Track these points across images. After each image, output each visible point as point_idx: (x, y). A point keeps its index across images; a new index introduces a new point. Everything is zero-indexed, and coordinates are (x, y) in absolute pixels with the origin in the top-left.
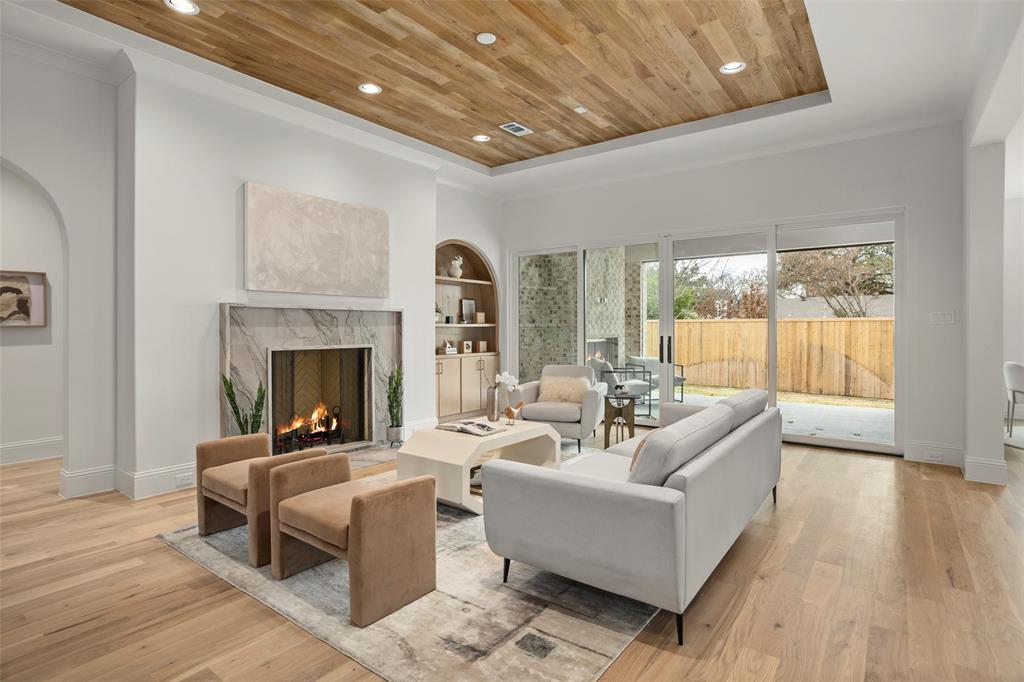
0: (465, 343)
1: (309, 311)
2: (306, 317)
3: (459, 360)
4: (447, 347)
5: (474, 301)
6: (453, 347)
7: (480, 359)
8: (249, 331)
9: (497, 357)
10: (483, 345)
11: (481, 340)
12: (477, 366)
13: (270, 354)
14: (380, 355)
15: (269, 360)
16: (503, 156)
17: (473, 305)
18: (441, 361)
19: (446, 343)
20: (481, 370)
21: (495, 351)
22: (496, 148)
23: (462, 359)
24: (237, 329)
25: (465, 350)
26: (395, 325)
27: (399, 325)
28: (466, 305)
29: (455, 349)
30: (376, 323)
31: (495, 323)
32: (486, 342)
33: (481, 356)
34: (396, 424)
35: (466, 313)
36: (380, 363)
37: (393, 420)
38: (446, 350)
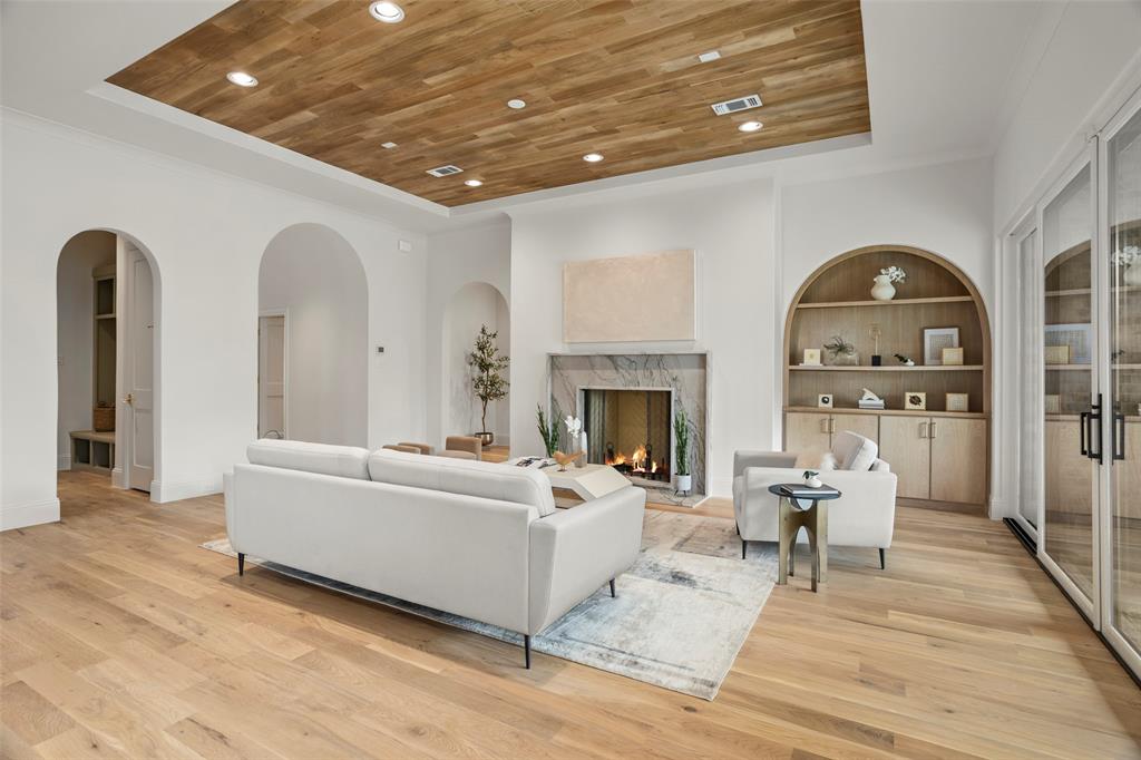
0: (909, 395)
1: (610, 357)
2: (608, 363)
3: (876, 417)
4: (865, 397)
5: (956, 330)
6: (880, 398)
7: (928, 420)
8: (565, 373)
9: (984, 422)
10: (956, 400)
11: (950, 392)
12: (920, 433)
13: (578, 391)
14: (683, 399)
15: (578, 396)
16: (833, 119)
17: (951, 336)
18: (834, 416)
19: (864, 393)
20: (931, 438)
21: (982, 412)
22: (796, 121)
23: (882, 418)
24: (557, 372)
25: (908, 405)
26: (700, 368)
27: (705, 368)
28: (932, 336)
29: (882, 402)
30: (679, 367)
31: (981, 363)
32: (966, 396)
33: (931, 417)
34: (682, 472)
35: (931, 350)
36: (683, 408)
37: (680, 468)
38: (860, 402)
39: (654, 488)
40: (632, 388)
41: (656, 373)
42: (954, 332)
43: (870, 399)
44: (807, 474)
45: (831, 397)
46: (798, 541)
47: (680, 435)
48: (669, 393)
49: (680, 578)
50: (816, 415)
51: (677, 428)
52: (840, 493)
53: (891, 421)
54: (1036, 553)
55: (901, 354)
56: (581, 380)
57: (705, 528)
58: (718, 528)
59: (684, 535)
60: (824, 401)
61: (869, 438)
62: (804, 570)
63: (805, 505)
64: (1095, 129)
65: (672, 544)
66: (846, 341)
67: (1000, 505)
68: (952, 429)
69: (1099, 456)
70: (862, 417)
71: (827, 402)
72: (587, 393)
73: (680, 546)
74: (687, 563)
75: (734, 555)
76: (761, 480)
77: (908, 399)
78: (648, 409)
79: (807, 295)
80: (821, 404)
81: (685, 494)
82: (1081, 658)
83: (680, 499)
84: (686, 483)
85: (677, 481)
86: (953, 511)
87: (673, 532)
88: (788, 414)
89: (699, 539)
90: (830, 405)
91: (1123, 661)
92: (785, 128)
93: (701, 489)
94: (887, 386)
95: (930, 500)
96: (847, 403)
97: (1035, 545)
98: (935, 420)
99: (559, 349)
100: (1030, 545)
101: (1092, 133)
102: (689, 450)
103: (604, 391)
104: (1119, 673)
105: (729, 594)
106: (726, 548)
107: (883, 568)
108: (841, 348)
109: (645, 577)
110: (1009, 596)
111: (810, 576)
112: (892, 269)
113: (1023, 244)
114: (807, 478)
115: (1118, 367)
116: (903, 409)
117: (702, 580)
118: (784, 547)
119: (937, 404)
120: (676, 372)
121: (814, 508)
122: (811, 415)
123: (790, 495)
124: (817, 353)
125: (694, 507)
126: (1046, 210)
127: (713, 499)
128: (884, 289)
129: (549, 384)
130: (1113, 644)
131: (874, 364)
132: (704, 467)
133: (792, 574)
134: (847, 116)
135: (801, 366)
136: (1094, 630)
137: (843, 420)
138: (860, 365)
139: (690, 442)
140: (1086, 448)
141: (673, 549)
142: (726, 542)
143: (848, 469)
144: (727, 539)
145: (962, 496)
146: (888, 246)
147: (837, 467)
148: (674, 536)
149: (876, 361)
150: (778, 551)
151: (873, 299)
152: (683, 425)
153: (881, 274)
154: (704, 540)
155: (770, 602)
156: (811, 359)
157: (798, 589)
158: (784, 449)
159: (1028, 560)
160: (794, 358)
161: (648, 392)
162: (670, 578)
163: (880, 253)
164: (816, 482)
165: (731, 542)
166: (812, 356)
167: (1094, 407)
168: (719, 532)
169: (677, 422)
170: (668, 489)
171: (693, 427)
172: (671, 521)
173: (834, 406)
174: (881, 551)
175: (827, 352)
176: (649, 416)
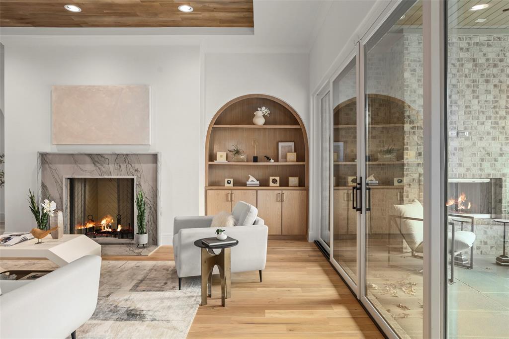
0: (271, 178)
1: (90, 155)
2: (88, 159)
3: (255, 191)
4: (250, 180)
5: (293, 143)
6: (257, 181)
7: (280, 192)
8: (53, 166)
9: (306, 191)
10: (293, 180)
11: (290, 176)
12: (277, 198)
13: (64, 180)
14: (142, 184)
15: (64, 183)
16: (234, 14)
17: (291, 146)
18: (233, 191)
19: (249, 177)
20: (282, 201)
21: (304, 186)
22: (213, 11)
23: (259, 191)
24: (47, 166)
25: (271, 184)
26: (153, 163)
27: (157, 163)
28: (282, 146)
29: (258, 183)
30: (139, 163)
31: (304, 161)
32: (298, 178)
33: (282, 190)
34: (141, 232)
35: (282, 154)
36: (142, 190)
37: (140, 229)
38: (247, 183)
39: (123, 244)
40: (106, 177)
41: (123, 166)
42: (292, 144)
43: (252, 181)
44: (218, 231)
45: (232, 180)
46: (214, 273)
47: (139, 207)
48: (132, 180)
49: (133, 315)
50: (223, 191)
51: (138, 203)
52: (237, 242)
53: (263, 193)
54: (329, 259)
55: (268, 156)
56: (66, 172)
57: (156, 270)
58: (164, 269)
59: (140, 277)
60: (228, 183)
61: (253, 205)
62: (217, 291)
63: (217, 251)
64: (359, 38)
65: (130, 287)
66: (241, 148)
67: (313, 234)
68: (291, 195)
69: (360, 210)
70: (248, 191)
71: (230, 183)
72: (72, 181)
73: (135, 288)
74: (141, 300)
75: (174, 288)
76: (189, 236)
77: (271, 180)
78: (118, 191)
79: (220, 120)
80: (226, 184)
81: (144, 247)
82: (355, 318)
83: (140, 250)
84: (144, 239)
85: (138, 239)
86: (291, 240)
87: (131, 277)
88: (208, 191)
89: (151, 279)
90: (231, 184)
91: (371, 316)
92: (206, 15)
93: (154, 241)
94: (261, 173)
95: (282, 235)
96: (240, 183)
97: (329, 255)
98: (284, 192)
99: (48, 149)
100: (326, 255)
101: (358, 40)
102: (146, 217)
103: (85, 179)
104: (370, 323)
105: (168, 321)
106: (169, 283)
107: (261, 281)
108: (237, 152)
109: (106, 319)
110: (321, 287)
111: (220, 296)
112: (264, 108)
113: (322, 100)
114: (218, 234)
115: (367, 163)
116: (269, 186)
117: (150, 313)
118: (205, 279)
119: (284, 183)
120: (137, 166)
121: (223, 253)
122: (221, 191)
123: (207, 246)
124: (224, 154)
125: (149, 255)
126: (334, 82)
127: (162, 247)
128: (259, 119)
129: (40, 174)
130: (366, 306)
131: (254, 162)
132: (157, 228)
133: (210, 296)
134: (242, 15)
135: (215, 162)
136: (357, 299)
137: (238, 193)
138: (247, 162)
139: (147, 212)
140: (355, 206)
141: (131, 290)
142: (168, 279)
143: (242, 225)
144: (170, 276)
145: (296, 232)
146: (262, 95)
147: (235, 225)
148: (133, 280)
149: (255, 159)
150: (201, 282)
151: (254, 124)
152: (142, 200)
153: (258, 110)
154: (153, 279)
155: (196, 321)
156: (221, 158)
157: (214, 307)
158: (206, 214)
159: (327, 263)
160: (212, 157)
161: (118, 179)
162: (125, 317)
163: (257, 98)
164: (224, 236)
165: (172, 278)
166: (221, 156)
167: (359, 184)
168: (165, 272)
169: (138, 199)
170: (133, 244)
171: (149, 202)
172: (132, 268)
173: (234, 186)
174: (260, 271)
175: (230, 154)
176: (119, 196)
